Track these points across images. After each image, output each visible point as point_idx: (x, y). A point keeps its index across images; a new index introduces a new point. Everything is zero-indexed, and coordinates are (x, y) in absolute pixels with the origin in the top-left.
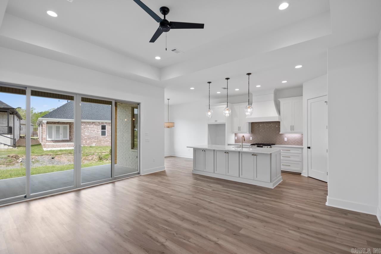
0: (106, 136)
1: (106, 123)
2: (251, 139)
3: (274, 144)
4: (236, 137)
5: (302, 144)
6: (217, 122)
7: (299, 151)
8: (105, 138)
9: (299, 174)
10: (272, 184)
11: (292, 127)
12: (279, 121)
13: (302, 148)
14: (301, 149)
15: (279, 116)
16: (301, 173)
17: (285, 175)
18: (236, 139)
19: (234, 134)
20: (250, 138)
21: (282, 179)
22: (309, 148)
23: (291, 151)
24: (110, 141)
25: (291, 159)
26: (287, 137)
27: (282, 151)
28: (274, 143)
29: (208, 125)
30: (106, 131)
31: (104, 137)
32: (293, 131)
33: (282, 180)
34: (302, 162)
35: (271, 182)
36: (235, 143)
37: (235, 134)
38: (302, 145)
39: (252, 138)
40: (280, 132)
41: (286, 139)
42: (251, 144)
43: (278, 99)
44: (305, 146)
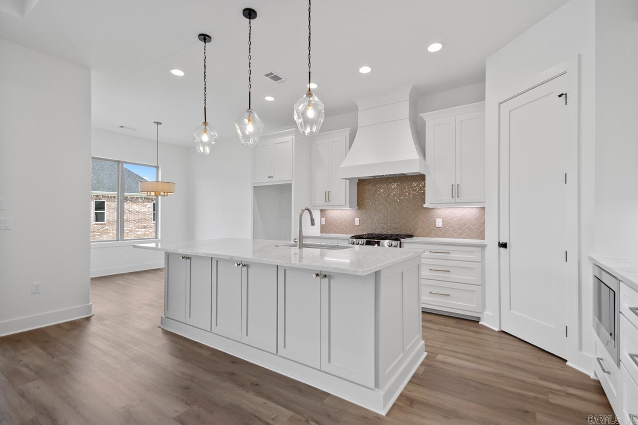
0: (105, 222)
1: (105, 197)
2: (357, 223)
3: (411, 236)
4: (323, 219)
5: (481, 236)
6: (273, 179)
7: (475, 255)
8: (102, 226)
9: (475, 321)
10: (381, 393)
11: (455, 188)
12: (423, 173)
13: (483, 247)
14: (480, 249)
15: (423, 159)
16: (479, 318)
17: (437, 327)
18: (323, 223)
19: (319, 212)
20: (354, 221)
21: (426, 351)
22: (504, 246)
23: (453, 255)
24: (113, 232)
25: (454, 276)
26: (442, 218)
27: (427, 254)
28: (410, 233)
29: (254, 187)
30: (105, 212)
31: (101, 224)
32: (457, 200)
33: (425, 354)
34: (482, 285)
35: (377, 385)
36: (321, 232)
37: (321, 210)
38: (483, 238)
39: (358, 219)
40: (425, 204)
41: (439, 223)
42: (350, 236)
43: (420, 115)
44: (491, 240)
